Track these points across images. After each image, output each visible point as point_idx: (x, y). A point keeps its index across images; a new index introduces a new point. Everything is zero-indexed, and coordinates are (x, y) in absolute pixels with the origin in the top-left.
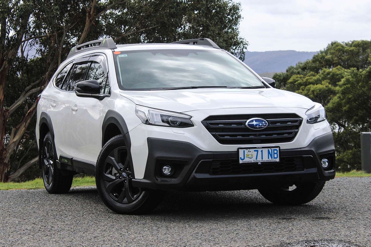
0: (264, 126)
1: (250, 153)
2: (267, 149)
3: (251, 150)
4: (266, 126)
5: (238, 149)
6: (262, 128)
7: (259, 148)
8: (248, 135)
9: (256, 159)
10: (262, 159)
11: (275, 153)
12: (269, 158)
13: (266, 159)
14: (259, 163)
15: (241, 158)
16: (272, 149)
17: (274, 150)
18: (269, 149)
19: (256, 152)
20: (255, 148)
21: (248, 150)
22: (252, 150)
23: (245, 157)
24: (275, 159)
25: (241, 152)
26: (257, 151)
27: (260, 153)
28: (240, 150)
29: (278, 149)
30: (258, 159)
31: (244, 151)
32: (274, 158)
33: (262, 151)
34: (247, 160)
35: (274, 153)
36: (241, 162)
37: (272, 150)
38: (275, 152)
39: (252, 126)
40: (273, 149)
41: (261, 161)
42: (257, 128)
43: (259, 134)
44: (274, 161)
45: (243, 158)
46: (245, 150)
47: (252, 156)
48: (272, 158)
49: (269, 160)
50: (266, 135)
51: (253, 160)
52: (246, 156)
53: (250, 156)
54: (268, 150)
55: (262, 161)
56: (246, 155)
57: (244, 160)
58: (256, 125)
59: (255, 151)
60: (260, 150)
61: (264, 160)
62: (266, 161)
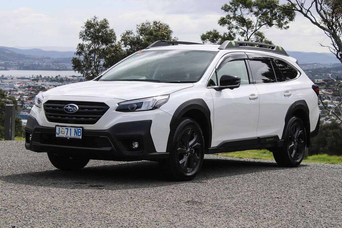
0: (75, 110)
1: (63, 130)
4: (76, 110)
5: (56, 126)
6: (73, 112)
7: (68, 127)
8: (65, 117)
9: (67, 135)
10: (71, 135)
11: (80, 132)
12: (75, 135)
13: (73, 135)
14: (68, 138)
15: (57, 133)
17: (79, 129)
18: (76, 128)
19: (67, 130)
20: (66, 126)
21: (62, 127)
22: (64, 128)
23: (60, 131)
25: (57, 128)
26: (68, 129)
27: (69, 130)
28: (57, 127)
29: (81, 129)
31: (59, 128)
32: (79, 136)
33: (71, 129)
34: (61, 135)
35: (79, 132)
36: (57, 136)
37: (77, 129)
38: (80, 131)
39: (67, 110)
40: (78, 128)
41: (70, 137)
42: (70, 112)
43: (72, 116)
44: (78, 138)
45: (58, 133)
46: (60, 127)
47: (64, 132)
48: (77, 135)
50: (77, 117)
51: (64, 136)
54: (75, 129)
57: (59, 135)
58: (70, 109)
59: (66, 129)
60: (69, 128)
61: (71, 136)
62: (73, 138)
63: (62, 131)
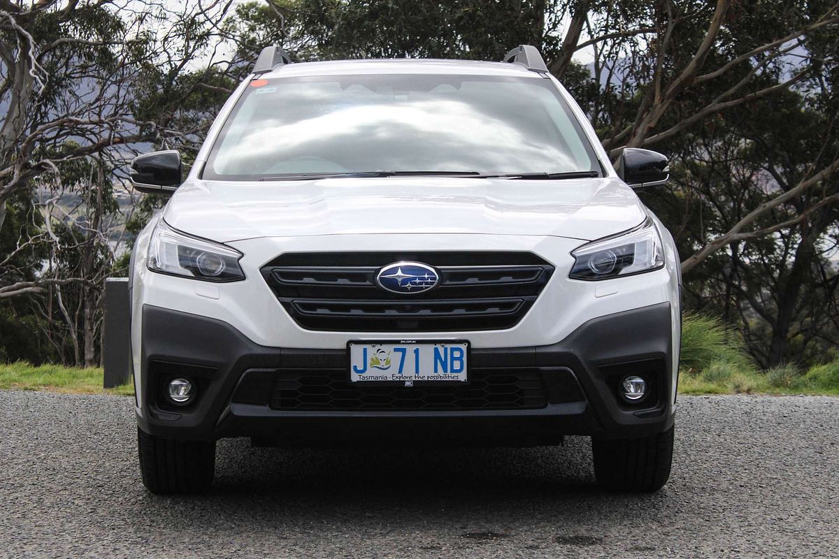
0: (427, 283)
1: (382, 356)
2: (433, 346)
3: (384, 347)
4: (432, 283)
5: (349, 343)
6: (421, 289)
7: (407, 343)
8: (382, 308)
9: (400, 371)
10: (417, 371)
11: (457, 359)
12: (436, 371)
13: (428, 372)
14: (408, 384)
15: (355, 367)
16: (447, 346)
17: (452, 350)
18: (438, 346)
19: (400, 354)
20: (398, 342)
21: (378, 347)
22: (389, 348)
23: (369, 361)
24: (456, 374)
25: (356, 351)
26: (404, 351)
27: (410, 356)
28: (354, 347)
29: (463, 347)
30: (405, 373)
31: (365, 350)
32: (453, 371)
33: (417, 351)
34: (372, 374)
35: (453, 359)
36: (355, 377)
37: (446, 349)
38: (457, 354)
40: (449, 346)
41: (413, 379)
42: (405, 290)
43: (414, 306)
44: (450, 379)
45: (360, 368)
46: (368, 347)
47: (386, 364)
48: (445, 371)
49: (436, 374)
50: (435, 308)
51: (389, 375)
52: (371, 365)
53: (383, 364)
54: (436, 350)
55: (417, 379)
56: (372, 359)
57: (364, 375)
58: (405, 281)
59: (396, 350)
60: (410, 349)
61: (421, 374)
62: (429, 379)
63: (376, 361)
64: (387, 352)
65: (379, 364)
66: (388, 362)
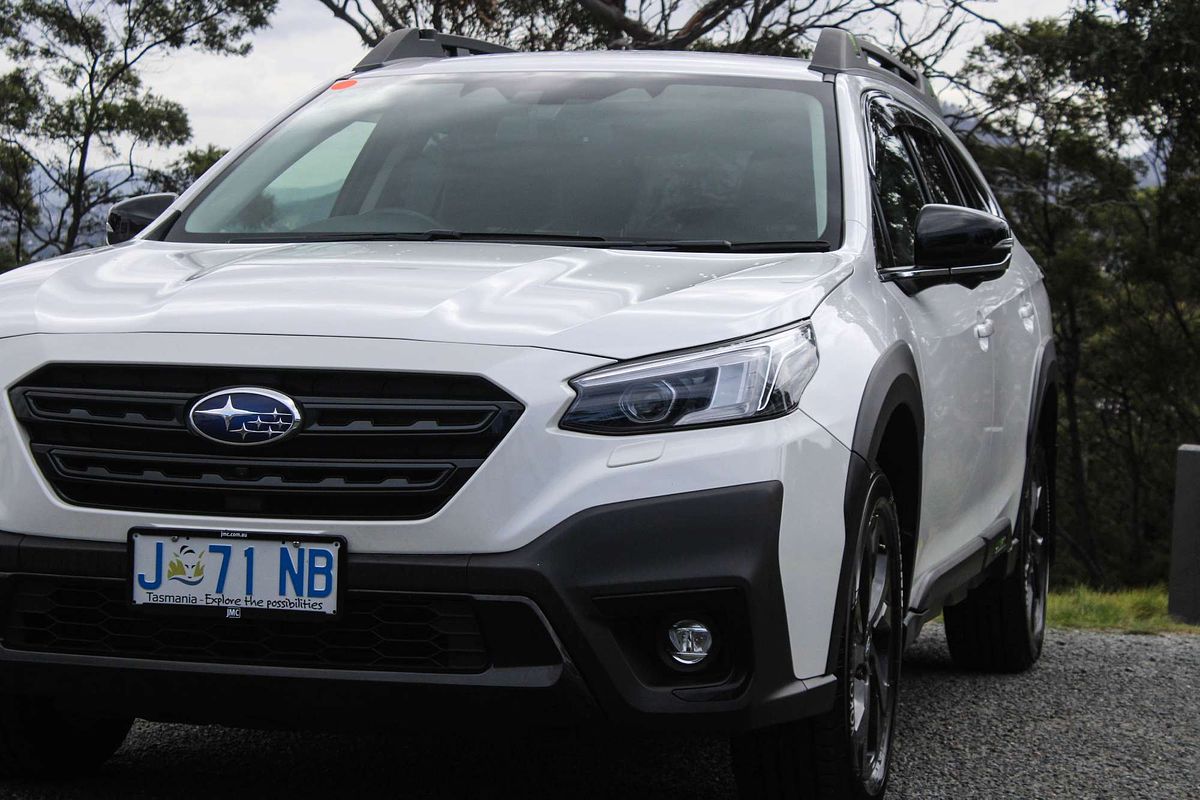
1: (188, 559)
2: (279, 546)
3: (192, 543)
5: (133, 532)
7: (233, 536)
8: (195, 470)
9: (220, 589)
10: (249, 591)
11: (320, 571)
12: (282, 592)
13: (269, 593)
14: (230, 612)
15: (141, 577)
16: (303, 546)
17: (315, 553)
18: (288, 546)
19: (220, 557)
20: (217, 534)
21: (183, 541)
22: (200, 545)
23: (166, 568)
24: (318, 600)
25: (145, 547)
26: (226, 552)
27: (238, 562)
28: (140, 540)
29: (332, 549)
30: (228, 593)
31: (159, 547)
32: (312, 593)
33: (249, 554)
34: (171, 591)
35: (314, 571)
36: (141, 596)
37: (301, 552)
38: (321, 563)
39: (214, 424)
40: (307, 547)
41: (243, 604)
43: (252, 468)
44: (308, 609)
45: (151, 579)
46: (165, 541)
47: (197, 574)
48: (299, 592)
49: (283, 599)
50: (288, 474)
51: (200, 595)
52: (170, 574)
53: (190, 574)
54: (284, 552)
55: (249, 605)
56: (172, 564)
57: (157, 592)
58: (237, 421)
59: (213, 549)
60: (238, 549)
61: (256, 597)
62: (271, 607)
63: (178, 568)
64: (198, 553)
65: (184, 574)
66: (199, 571)
